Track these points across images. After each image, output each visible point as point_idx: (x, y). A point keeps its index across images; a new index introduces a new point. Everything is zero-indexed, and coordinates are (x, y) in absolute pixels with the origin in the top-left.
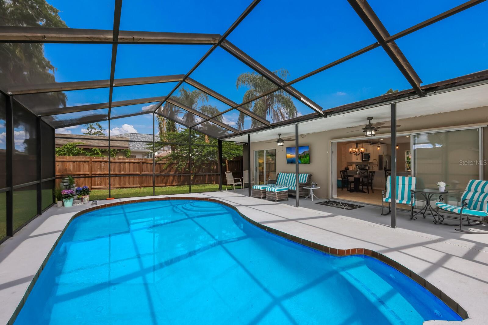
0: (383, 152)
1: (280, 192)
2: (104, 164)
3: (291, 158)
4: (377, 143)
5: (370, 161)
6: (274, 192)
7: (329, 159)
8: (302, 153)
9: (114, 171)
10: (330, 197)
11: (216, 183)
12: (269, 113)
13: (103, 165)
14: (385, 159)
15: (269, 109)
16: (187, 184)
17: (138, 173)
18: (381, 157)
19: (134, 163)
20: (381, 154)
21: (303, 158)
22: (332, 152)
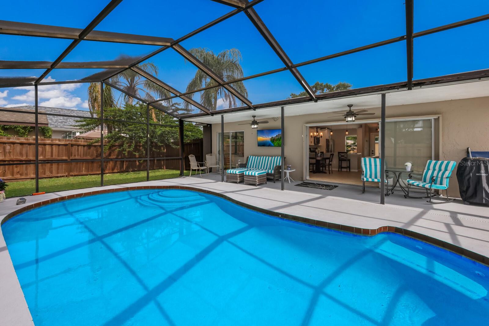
0: (329, 137)
1: (260, 176)
2: (10, 146)
3: (263, 141)
4: (325, 128)
5: (319, 145)
6: (255, 176)
7: (304, 142)
8: (275, 136)
9: (27, 156)
10: (304, 179)
11: (166, 169)
12: (220, 94)
13: (8, 147)
14: (331, 143)
15: (220, 89)
16: (132, 170)
17: (64, 158)
18: (327, 141)
19: (59, 145)
20: (328, 138)
21: (277, 141)
22: (306, 136)
